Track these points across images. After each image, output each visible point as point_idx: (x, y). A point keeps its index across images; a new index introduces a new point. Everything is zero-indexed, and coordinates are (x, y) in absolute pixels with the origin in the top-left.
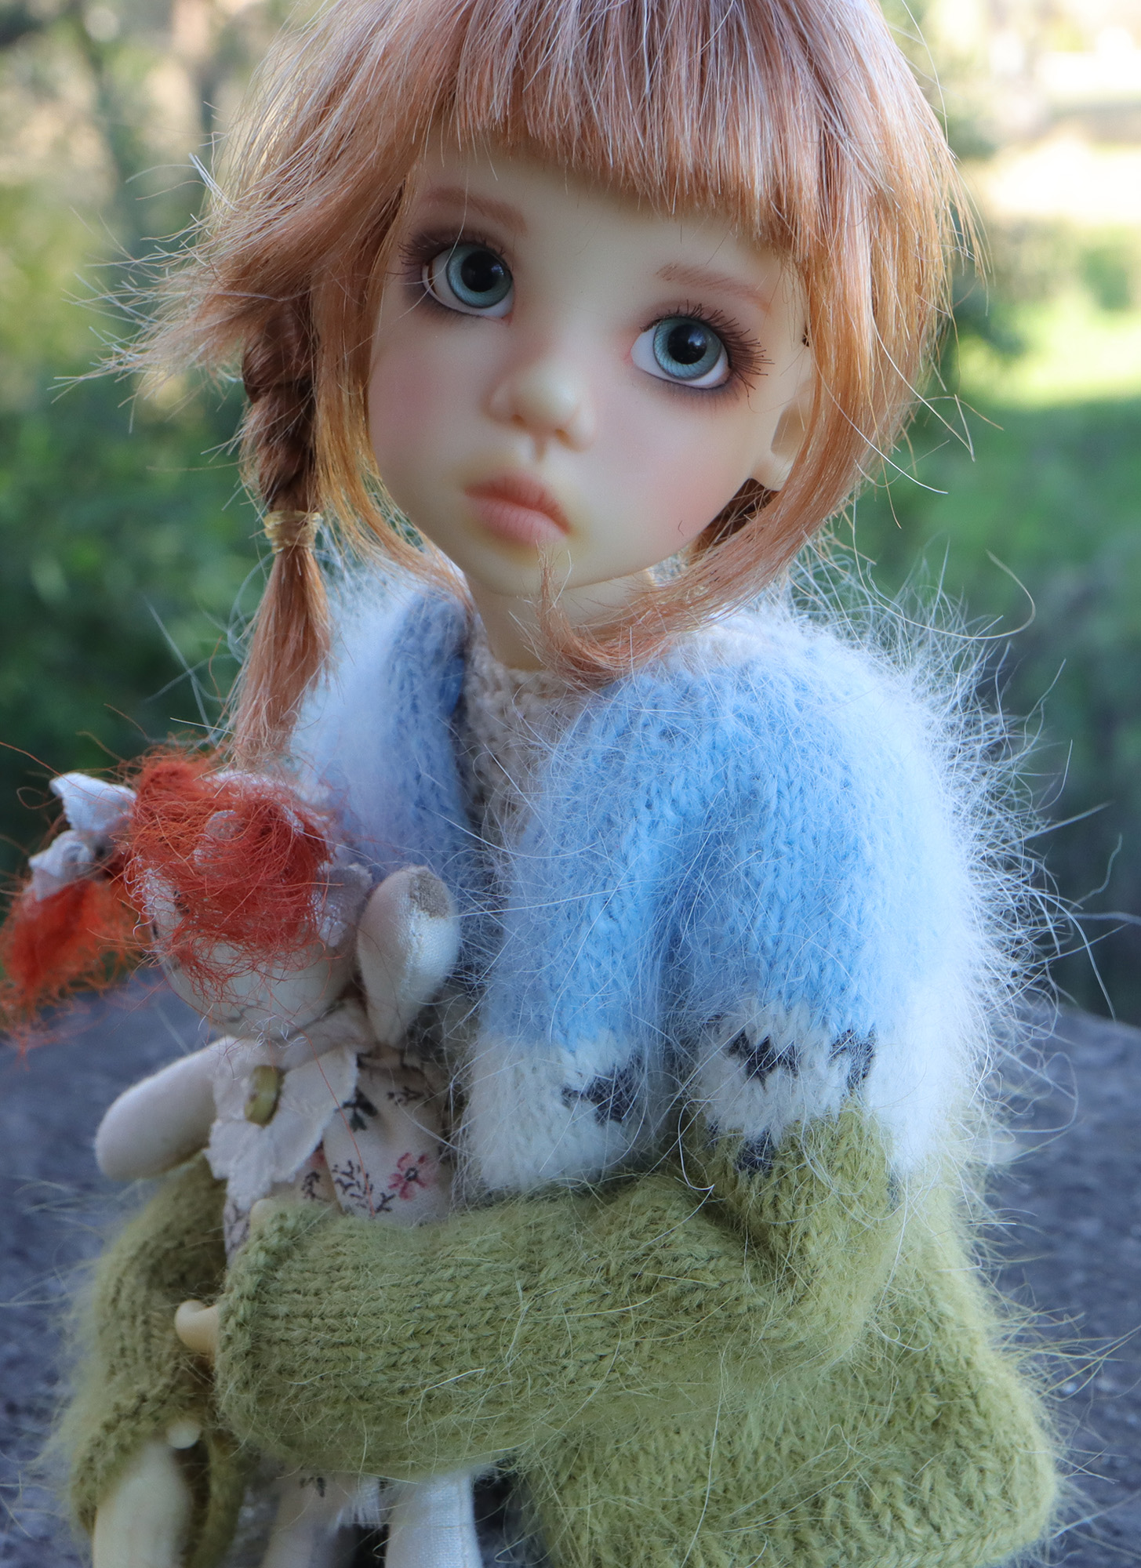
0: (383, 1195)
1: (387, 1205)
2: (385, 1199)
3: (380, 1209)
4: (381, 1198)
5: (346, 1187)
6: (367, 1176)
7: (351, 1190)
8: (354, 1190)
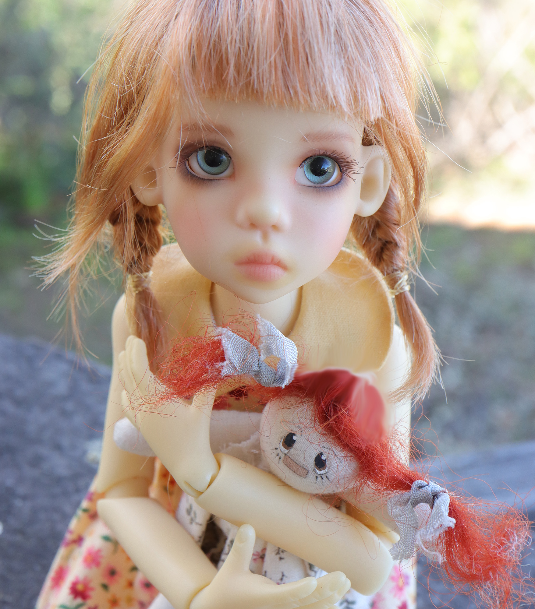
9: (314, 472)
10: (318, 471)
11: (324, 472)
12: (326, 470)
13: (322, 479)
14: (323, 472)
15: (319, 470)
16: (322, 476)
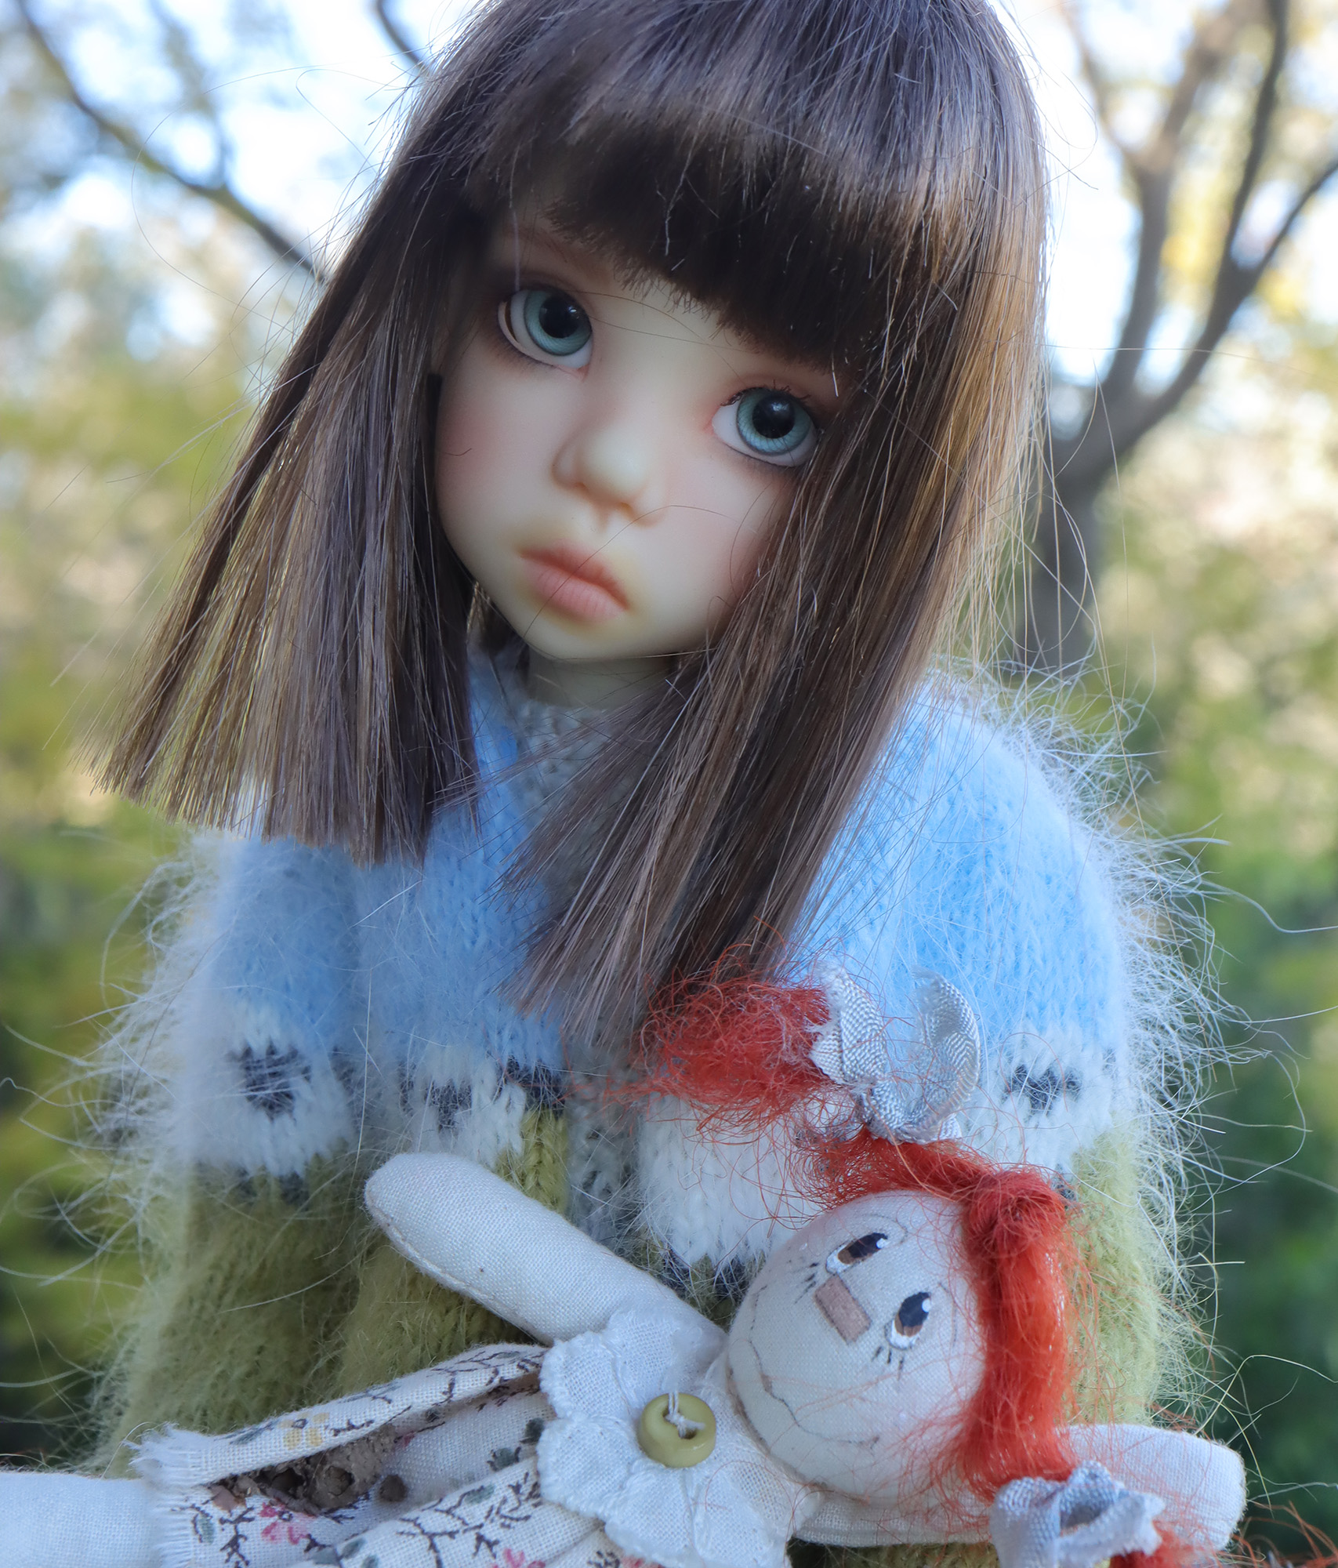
0: (496, 1542)
1: (483, 1546)
2: (491, 1545)
3: (480, 1539)
4: (493, 1539)
5: (517, 1489)
6: (527, 1518)
7: (510, 1493)
8: (512, 1501)
9: (882, 1332)
10: (894, 1331)
11: (906, 1344)
12: (913, 1339)
13: (889, 1361)
14: (903, 1340)
15: (898, 1330)
16: (894, 1351)
